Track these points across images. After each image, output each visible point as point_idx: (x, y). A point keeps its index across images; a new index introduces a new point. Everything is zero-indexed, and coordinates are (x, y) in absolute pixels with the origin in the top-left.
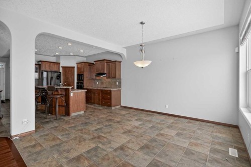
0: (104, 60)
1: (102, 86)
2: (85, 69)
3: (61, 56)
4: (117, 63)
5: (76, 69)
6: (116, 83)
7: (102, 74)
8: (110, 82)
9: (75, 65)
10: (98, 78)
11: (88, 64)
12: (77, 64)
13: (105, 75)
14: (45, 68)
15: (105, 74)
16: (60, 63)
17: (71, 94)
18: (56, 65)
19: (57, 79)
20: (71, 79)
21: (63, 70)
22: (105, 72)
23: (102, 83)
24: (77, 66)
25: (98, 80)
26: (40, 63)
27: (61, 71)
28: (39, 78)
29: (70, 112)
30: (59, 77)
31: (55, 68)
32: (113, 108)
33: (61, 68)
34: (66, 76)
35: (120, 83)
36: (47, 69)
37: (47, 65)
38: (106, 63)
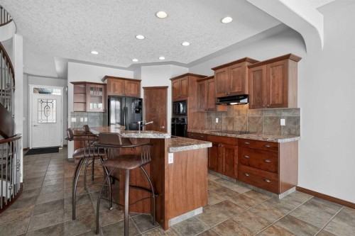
0: (244, 60)
1: (230, 128)
2: (190, 88)
3: (142, 67)
4: (291, 62)
5: (169, 91)
6: (278, 120)
7: (236, 98)
8: (253, 118)
9: (169, 84)
10: (220, 108)
11: (196, 79)
12: (172, 80)
13: (246, 100)
14: (115, 90)
15: (245, 96)
16: (140, 81)
17: (170, 158)
18: (133, 85)
19: (137, 112)
20: (160, 111)
21: (145, 94)
22: (247, 93)
23: (231, 120)
24: (173, 84)
25: (218, 114)
26: (106, 82)
27: (142, 96)
28: (105, 110)
29: (167, 215)
30: (139, 110)
31: (131, 91)
32: (281, 196)
33: (142, 91)
34: (151, 105)
35: (295, 121)
36: (118, 93)
37: (118, 84)
38: (249, 67)
